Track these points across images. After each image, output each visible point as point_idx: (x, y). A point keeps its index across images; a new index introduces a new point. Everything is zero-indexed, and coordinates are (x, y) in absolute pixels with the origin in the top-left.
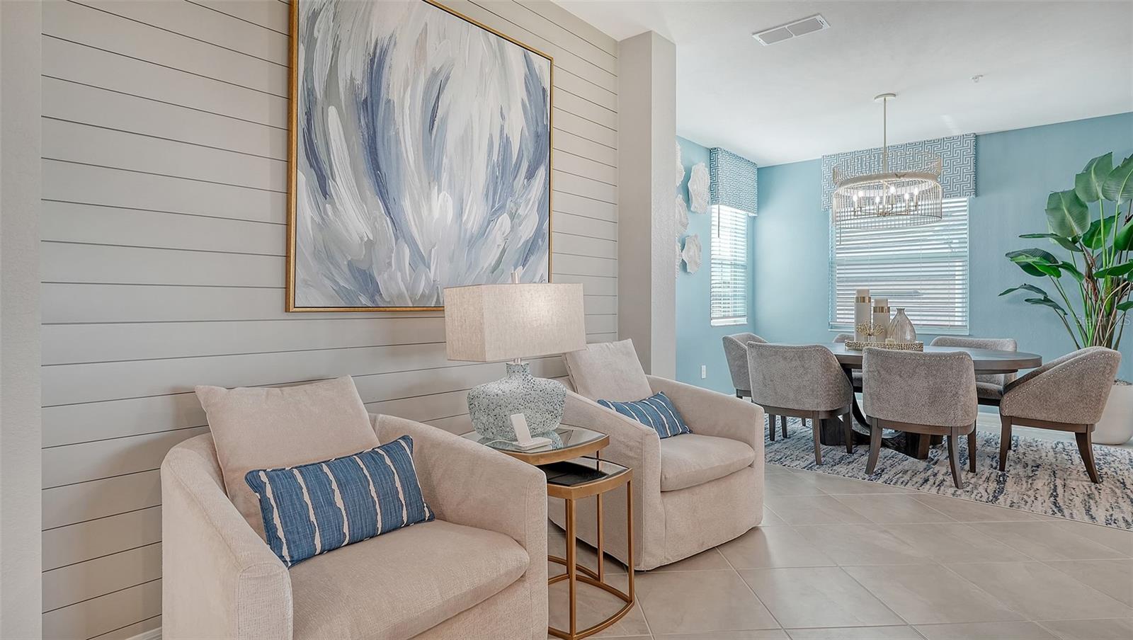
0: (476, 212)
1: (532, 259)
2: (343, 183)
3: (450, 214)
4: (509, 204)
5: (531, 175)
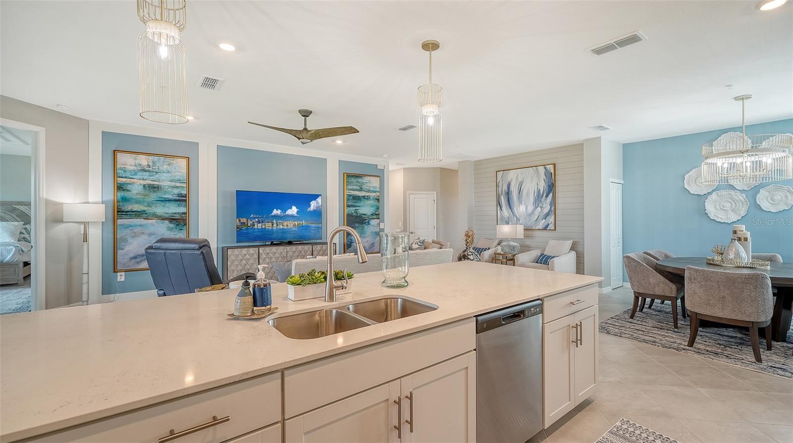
0: (531, 208)
1: (548, 218)
2: (504, 208)
3: (524, 210)
4: (540, 205)
5: (547, 196)
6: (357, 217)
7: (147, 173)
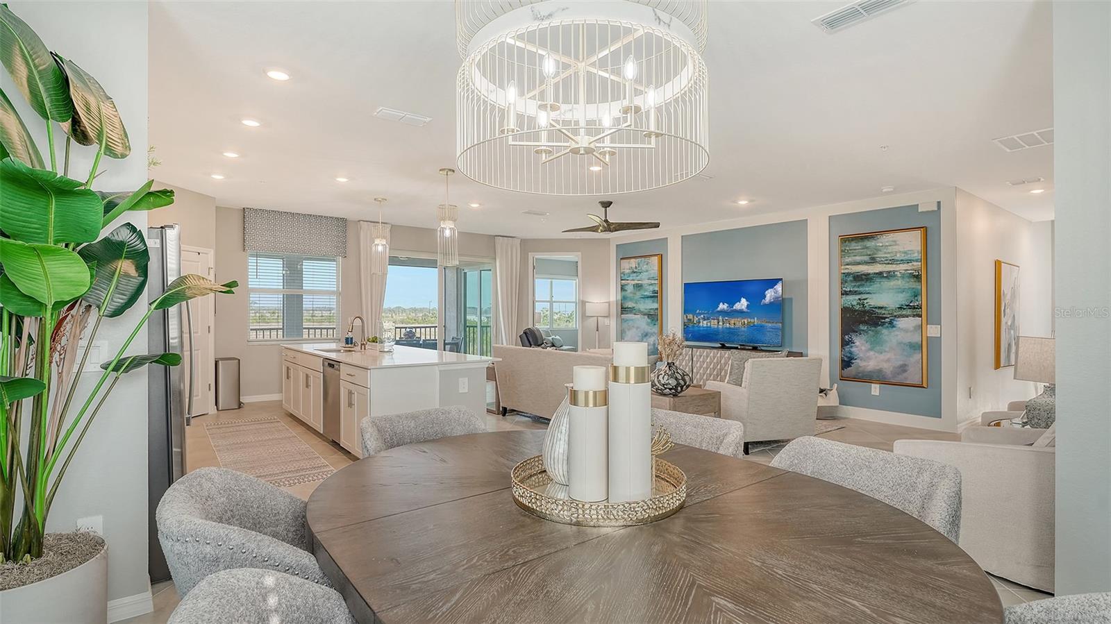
6: (865, 312)
7: (635, 274)
